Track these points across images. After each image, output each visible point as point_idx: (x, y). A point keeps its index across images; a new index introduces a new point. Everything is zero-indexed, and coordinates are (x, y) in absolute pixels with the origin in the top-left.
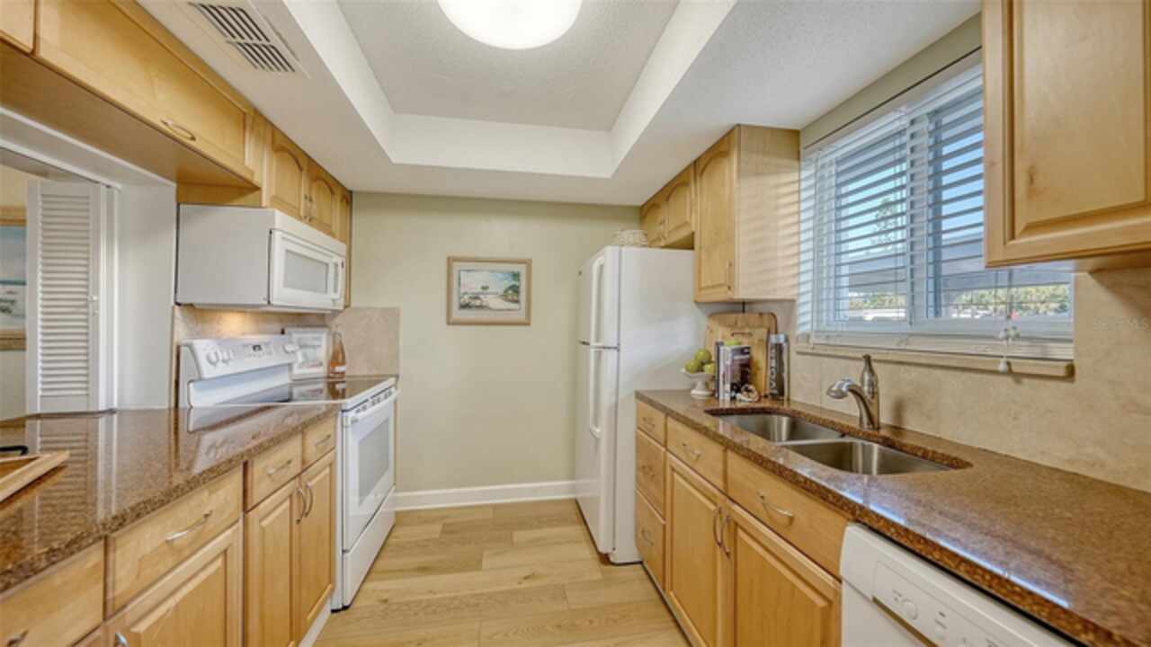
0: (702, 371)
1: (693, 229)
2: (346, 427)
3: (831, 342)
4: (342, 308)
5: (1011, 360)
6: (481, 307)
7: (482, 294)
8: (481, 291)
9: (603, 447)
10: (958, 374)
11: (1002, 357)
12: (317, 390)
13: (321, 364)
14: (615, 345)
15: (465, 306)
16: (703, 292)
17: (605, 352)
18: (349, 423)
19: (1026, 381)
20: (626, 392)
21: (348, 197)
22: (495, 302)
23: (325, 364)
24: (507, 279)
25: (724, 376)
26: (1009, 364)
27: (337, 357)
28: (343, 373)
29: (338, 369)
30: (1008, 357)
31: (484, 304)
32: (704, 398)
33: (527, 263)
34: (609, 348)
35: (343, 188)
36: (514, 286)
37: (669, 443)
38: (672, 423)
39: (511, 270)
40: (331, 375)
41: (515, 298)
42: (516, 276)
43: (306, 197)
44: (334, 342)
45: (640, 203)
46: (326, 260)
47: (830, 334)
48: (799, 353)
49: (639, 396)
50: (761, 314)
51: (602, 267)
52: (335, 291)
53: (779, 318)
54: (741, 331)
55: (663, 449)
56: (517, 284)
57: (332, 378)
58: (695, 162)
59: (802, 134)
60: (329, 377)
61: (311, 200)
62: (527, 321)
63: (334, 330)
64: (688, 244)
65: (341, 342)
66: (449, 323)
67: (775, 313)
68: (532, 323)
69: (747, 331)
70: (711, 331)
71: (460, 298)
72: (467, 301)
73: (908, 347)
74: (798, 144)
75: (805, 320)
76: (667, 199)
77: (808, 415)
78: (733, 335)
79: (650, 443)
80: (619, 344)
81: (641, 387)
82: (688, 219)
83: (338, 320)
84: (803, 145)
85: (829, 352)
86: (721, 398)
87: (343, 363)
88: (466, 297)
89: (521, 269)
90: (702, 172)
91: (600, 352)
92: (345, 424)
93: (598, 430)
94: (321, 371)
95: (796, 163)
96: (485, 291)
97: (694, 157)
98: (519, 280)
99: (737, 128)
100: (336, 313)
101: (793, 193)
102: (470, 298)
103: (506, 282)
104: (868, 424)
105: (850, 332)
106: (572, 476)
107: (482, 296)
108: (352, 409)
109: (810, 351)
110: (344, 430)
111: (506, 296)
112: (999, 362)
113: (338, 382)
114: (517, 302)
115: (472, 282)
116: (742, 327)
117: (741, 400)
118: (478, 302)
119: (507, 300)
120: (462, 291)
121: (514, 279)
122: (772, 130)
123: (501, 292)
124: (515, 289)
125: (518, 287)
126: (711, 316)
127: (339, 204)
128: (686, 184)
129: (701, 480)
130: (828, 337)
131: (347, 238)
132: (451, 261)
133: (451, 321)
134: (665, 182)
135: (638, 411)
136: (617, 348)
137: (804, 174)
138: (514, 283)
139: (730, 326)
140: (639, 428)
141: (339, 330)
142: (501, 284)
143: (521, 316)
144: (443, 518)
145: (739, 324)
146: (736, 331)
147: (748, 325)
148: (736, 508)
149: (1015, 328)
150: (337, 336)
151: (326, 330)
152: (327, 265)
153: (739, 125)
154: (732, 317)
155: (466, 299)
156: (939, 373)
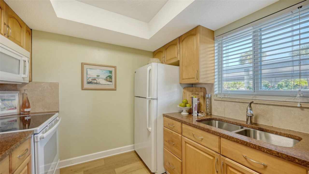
0: (186, 106)
1: (179, 60)
2: (37, 142)
3: (226, 97)
4: (28, 82)
5: (301, 103)
6: (97, 83)
7: (97, 78)
8: (96, 77)
9: (153, 134)
10: (279, 107)
11: (298, 102)
12: (13, 121)
13: (16, 108)
14: (156, 98)
15: (89, 83)
16: (183, 80)
17: (152, 101)
18: (39, 140)
19: (305, 109)
20: (160, 114)
21: (30, 32)
22: (103, 82)
23: (18, 108)
24: (107, 73)
25: (195, 108)
26: (301, 104)
27: (25, 104)
28: (29, 112)
29: (26, 110)
30: (300, 102)
31: (98, 82)
32: (187, 115)
33: (115, 67)
34: (154, 99)
35: (27, 27)
36: (110, 76)
37: (183, 133)
38: (184, 126)
39: (108, 70)
40: (22, 113)
41: (110, 80)
42: (111, 72)
43: (5, 24)
44: (23, 98)
45: (153, 51)
46: (19, 58)
47: (226, 94)
48: (215, 100)
49: (164, 115)
50: (201, 88)
51: (150, 70)
52: (24, 74)
53: (207, 89)
54: (195, 93)
55: (181, 135)
56: (111, 75)
57: (22, 114)
58: (179, 37)
59: (215, 32)
60: (20, 114)
61: (8, 27)
62: (115, 89)
63: (23, 92)
64: (177, 64)
65: (27, 97)
66: (82, 89)
67: (206, 87)
68: (117, 90)
69: (197, 93)
70: (185, 93)
71: (87, 80)
72: (91, 81)
73: (256, 99)
74: (214, 35)
75: (216, 90)
76: (166, 49)
77: (225, 120)
78: (192, 94)
79: (172, 133)
80: (157, 98)
81: (165, 113)
82: (176, 56)
83: (25, 87)
84: (215, 35)
85: (228, 100)
86: (194, 115)
87: (29, 107)
88: (90, 79)
89: (113, 69)
90: (183, 41)
91: (150, 100)
92: (36, 140)
93: (150, 129)
94: (16, 111)
95: (213, 41)
96: (98, 77)
97: (179, 36)
98: (112, 74)
99: (199, 26)
100: (24, 84)
101: (212, 50)
102: (92, 79)
103: (106, 74)
104: (250, 123)
105: (232, 94)
106: (134, 144)
107: (97, 79)
108: (40, 132)
109: (221, 100)
110: (36, 144)
111: (107, 79)
112: (298, 104)
113: (26, 116)
114: (111, 82)
115: (92, 73)
116: (195, 92)
117: (200, 116)
118: (95, 81)
119: (107, 81)
120: (88, 77)
121: (110, 74)
122: (208, 29)
123: (105, 77)
124: (110, 77)
125: (111, 76)
126: (184, 88)
127: (25, 33)
128: (175, 44)
129: (203, 147)
130: (225, 95)
131: (30, 49)
132: (83, 64)
133: (84, 88)
134: (166, 44)
135: (164, 121)
136: (157, 99)
137: (216, 45)
138: (110, 75)
139: (191, 91)
140: (164, 127)
141: (26, 92)
142: (104, 75)
143: (113, 87)
144: (83, 168)
145: (194, 91)
146: (193, 93)
147: (197, 91)
148: (227, 159)
149: (302, 94)
150: (25, 94)
151: (18, 92)
152: (19, 60)
153: (200, 25)
154: (191, 89)
155: (90, 80)
156: (271, 107)
